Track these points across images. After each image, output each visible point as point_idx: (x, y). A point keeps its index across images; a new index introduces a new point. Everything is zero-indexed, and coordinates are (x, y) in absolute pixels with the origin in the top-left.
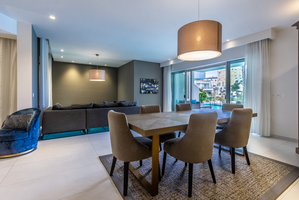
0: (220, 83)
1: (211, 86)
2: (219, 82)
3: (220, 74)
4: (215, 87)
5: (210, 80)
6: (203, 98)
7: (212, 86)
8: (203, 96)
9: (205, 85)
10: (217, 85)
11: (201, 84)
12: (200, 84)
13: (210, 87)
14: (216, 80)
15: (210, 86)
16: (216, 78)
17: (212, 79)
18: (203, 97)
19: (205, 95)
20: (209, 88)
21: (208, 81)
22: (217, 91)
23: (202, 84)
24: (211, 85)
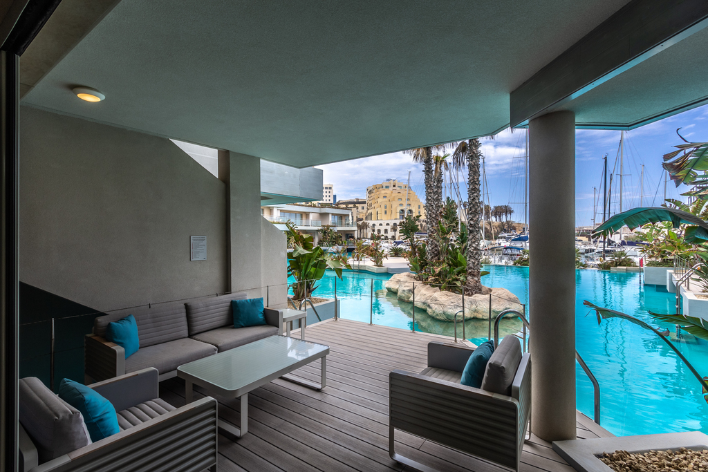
0: (371, 214)
1: (353, 219)
2: (369, 212)
3: (372, 195)
4: (361, 222)
5: (352, 206)
6: (313, 270)
7: (355, 219)
8: (311, 264)
9: (341, 217)
10: (366, 218)
11: (330, 216)
12: (327, 214)
13: (351, 223)
14: (363, 208)
15: (351, 221)
16: (364, 203)
17: (357, 205)
18: (315, 266)
19: (322, 261)
20: (348, 224)
21: (346, 209)
22: (365, 230)
23: (333, 214)
24: (352, 217)
